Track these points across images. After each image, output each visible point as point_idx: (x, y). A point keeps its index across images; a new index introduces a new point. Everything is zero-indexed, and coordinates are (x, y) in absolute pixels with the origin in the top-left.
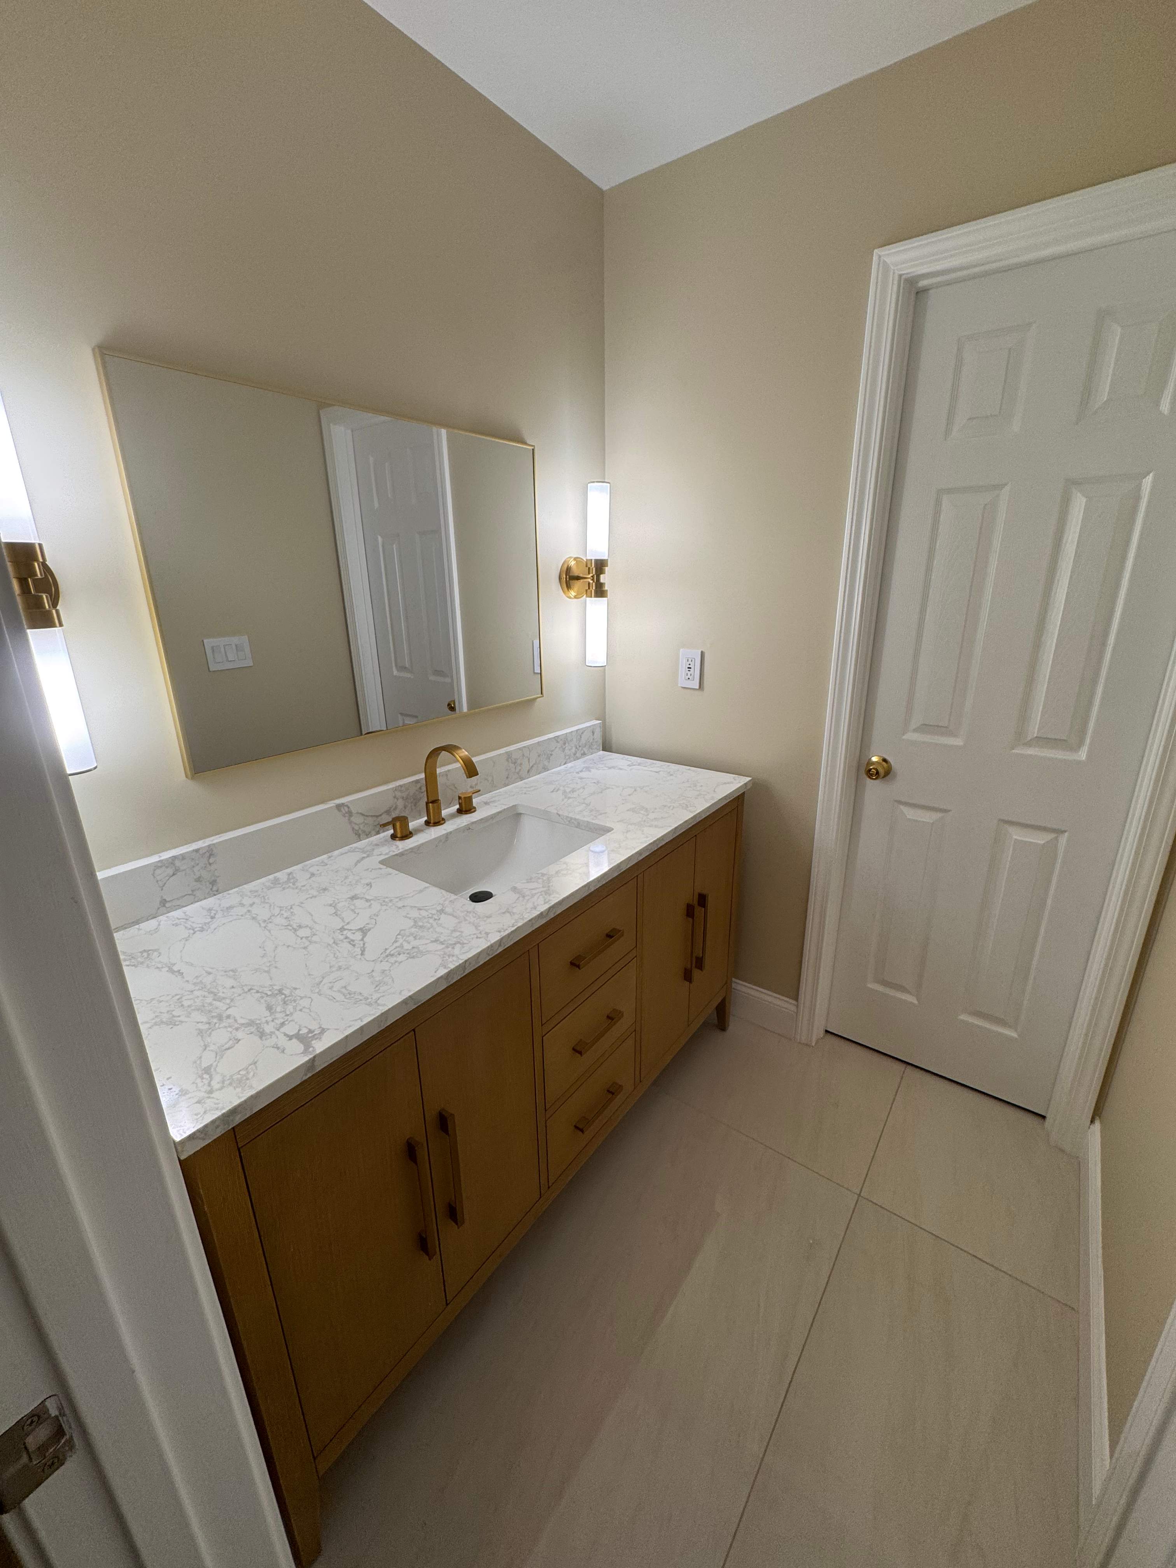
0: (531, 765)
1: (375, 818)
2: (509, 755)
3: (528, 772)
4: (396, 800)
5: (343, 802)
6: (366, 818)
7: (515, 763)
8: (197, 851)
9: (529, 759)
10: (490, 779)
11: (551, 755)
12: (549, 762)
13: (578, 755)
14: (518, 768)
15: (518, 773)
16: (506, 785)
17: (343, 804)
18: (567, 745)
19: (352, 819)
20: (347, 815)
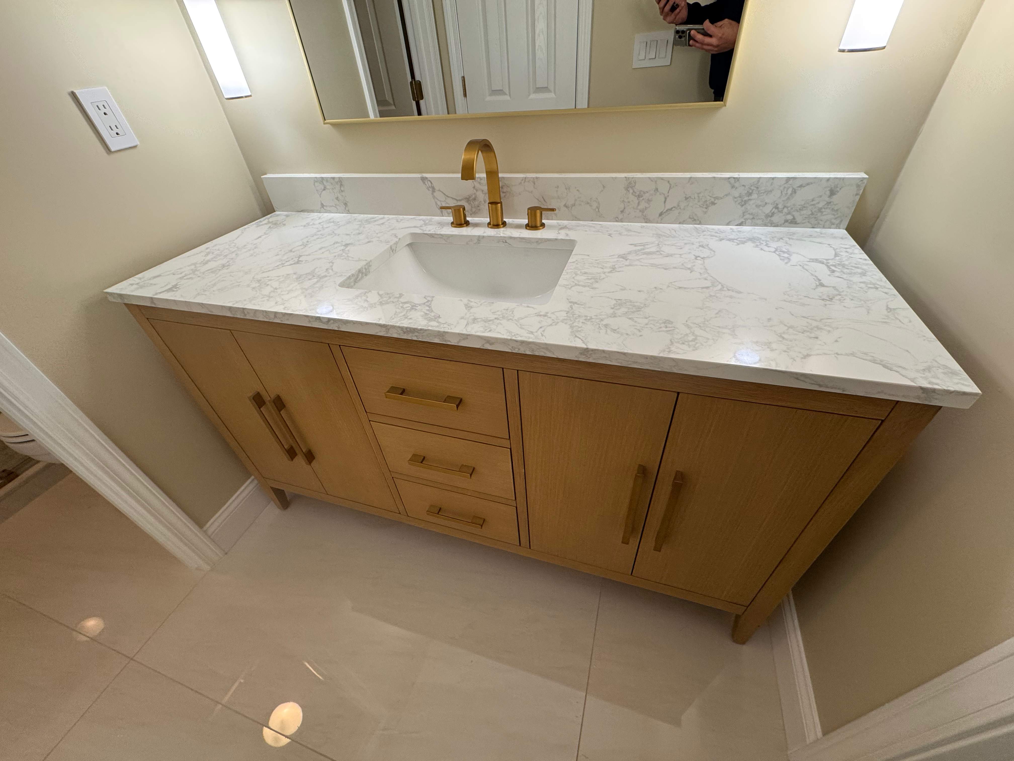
0: (668, 206)
1: (455, 201)
2: (630, 184)
3: (661, 214)
4: (475, 191)
5: (427, 176)
6: (447, 197)
7: (639, 196)
8: (333, 178)
9: (666, 199)
10: (595, 205)
11: (713, 204)
12: (705, 213)
13: (775, 219)
14: (643, 205)
15: (642, 211)
16: (617, 220)
17: (427, 178)
18: (754, 196)
19: (435, 194)
20: (430, 189)
